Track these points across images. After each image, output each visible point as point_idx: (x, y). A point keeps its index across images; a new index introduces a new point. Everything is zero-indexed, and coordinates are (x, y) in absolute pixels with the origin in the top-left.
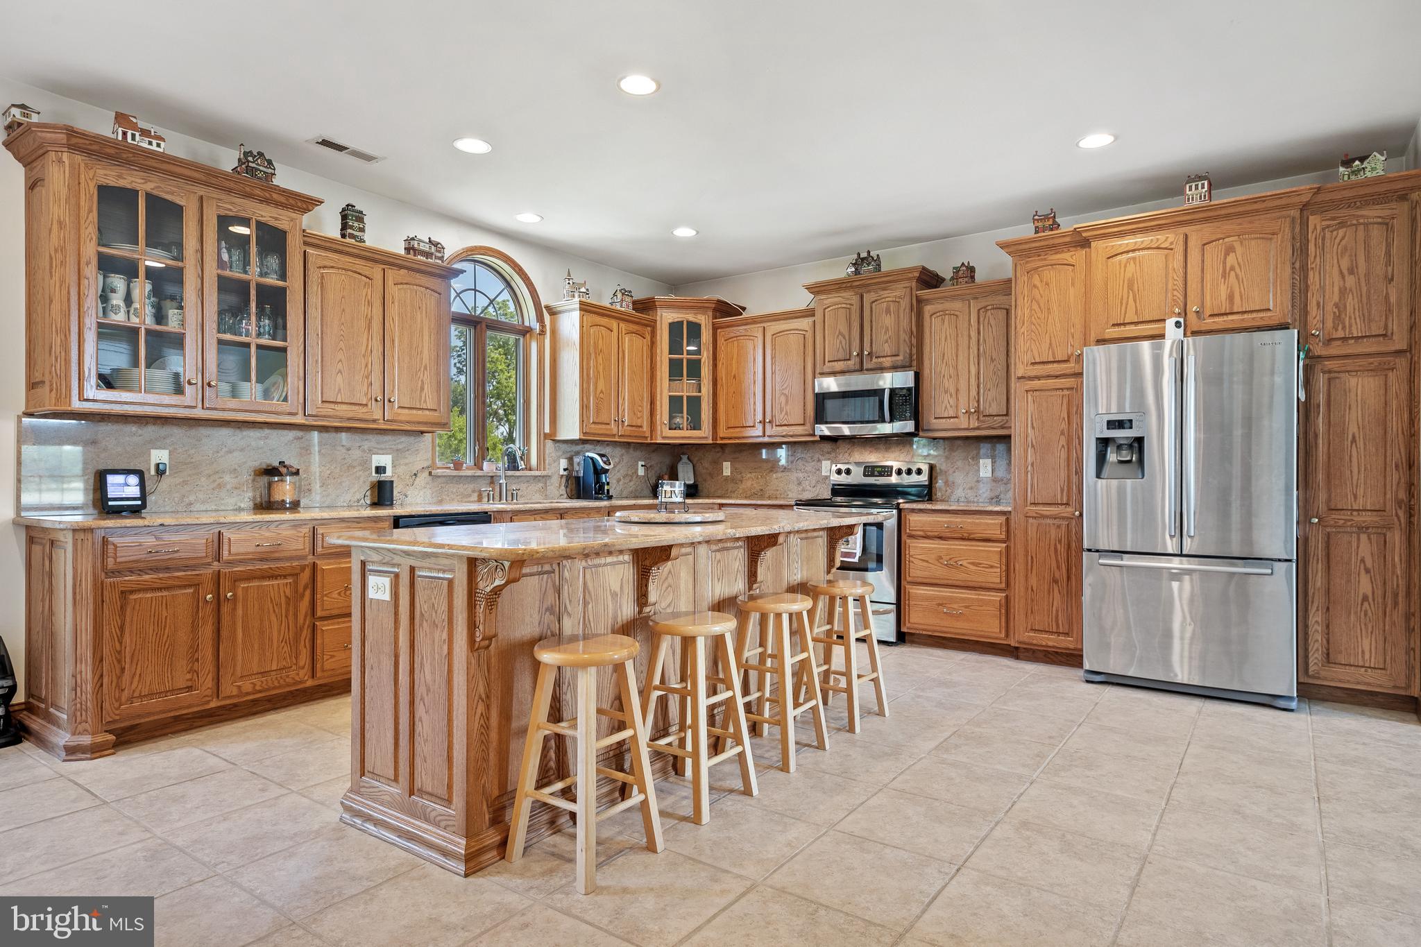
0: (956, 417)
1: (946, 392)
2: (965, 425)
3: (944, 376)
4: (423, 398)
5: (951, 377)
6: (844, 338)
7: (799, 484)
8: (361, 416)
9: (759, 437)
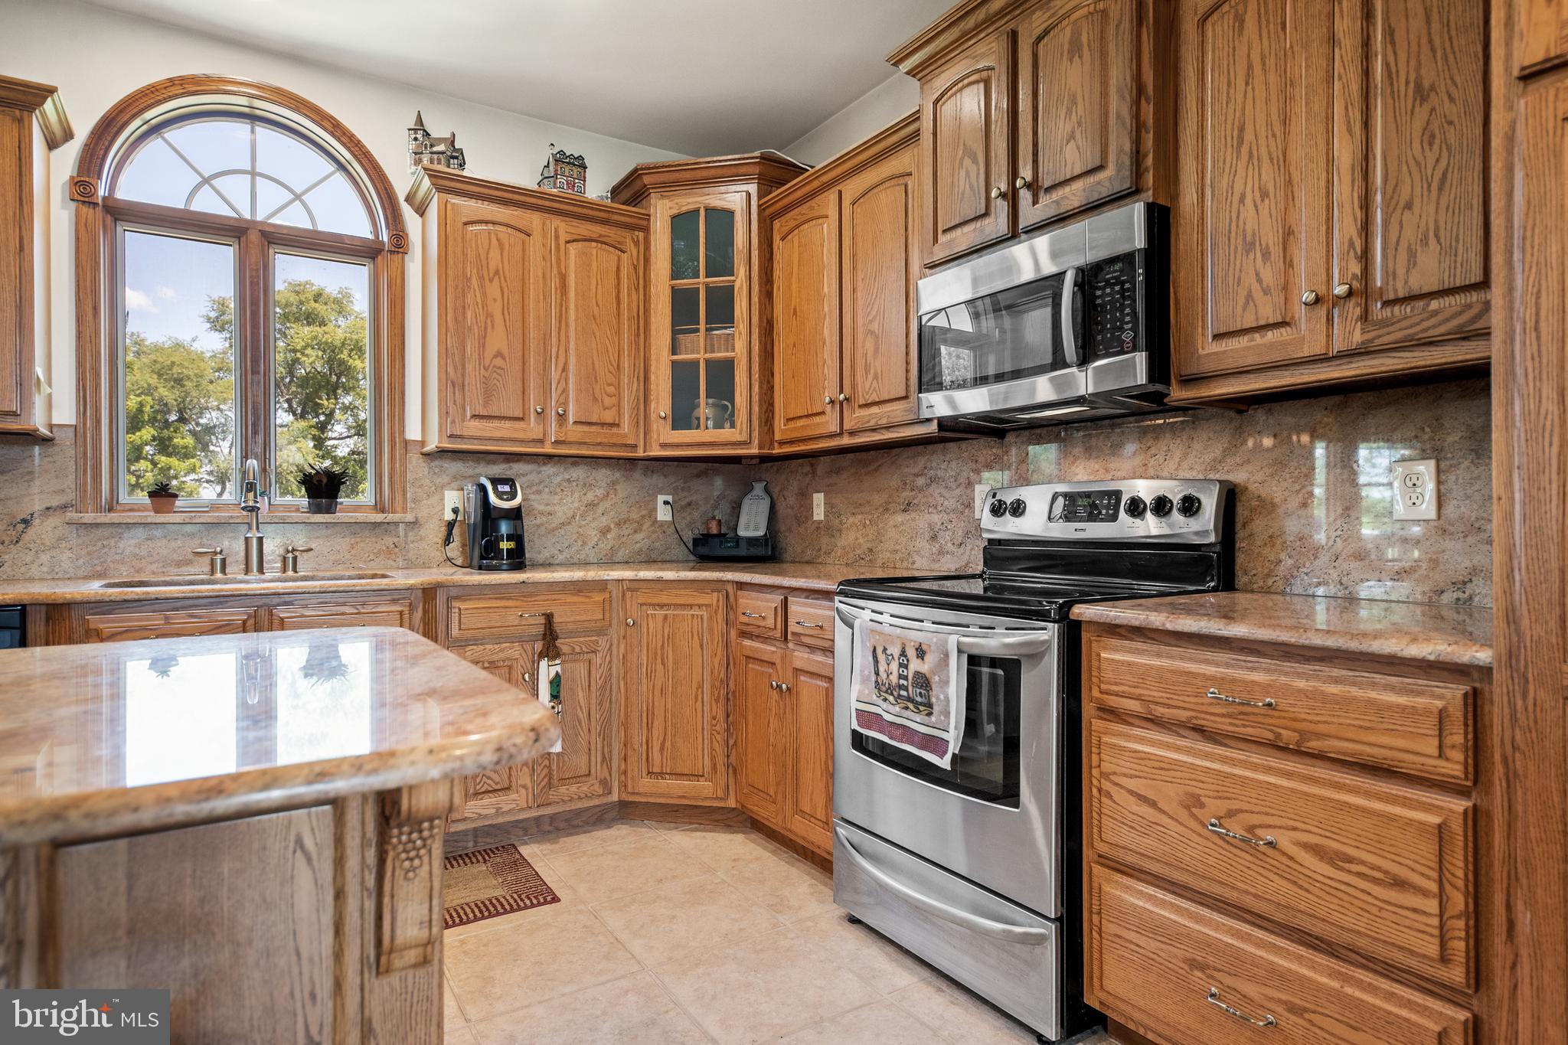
0: (1283, 324)
1: (1249, 247)
2: (1314, 346)
3: (1242, 200)
5: (1264, 194)
6: (975, 161)
7: (934, 538)
9: (832, 436)
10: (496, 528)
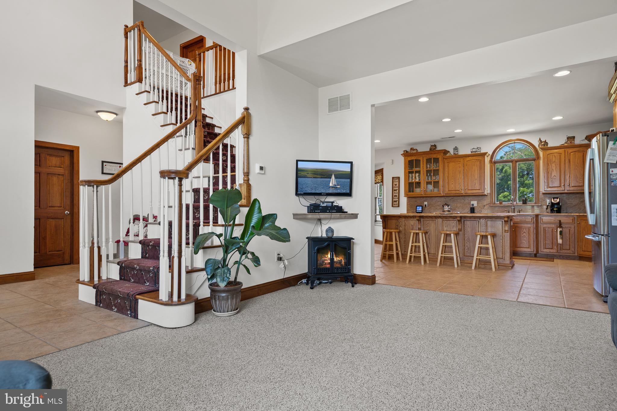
4: (475, 187)
8: (458, 193)
10: (554, 206)
